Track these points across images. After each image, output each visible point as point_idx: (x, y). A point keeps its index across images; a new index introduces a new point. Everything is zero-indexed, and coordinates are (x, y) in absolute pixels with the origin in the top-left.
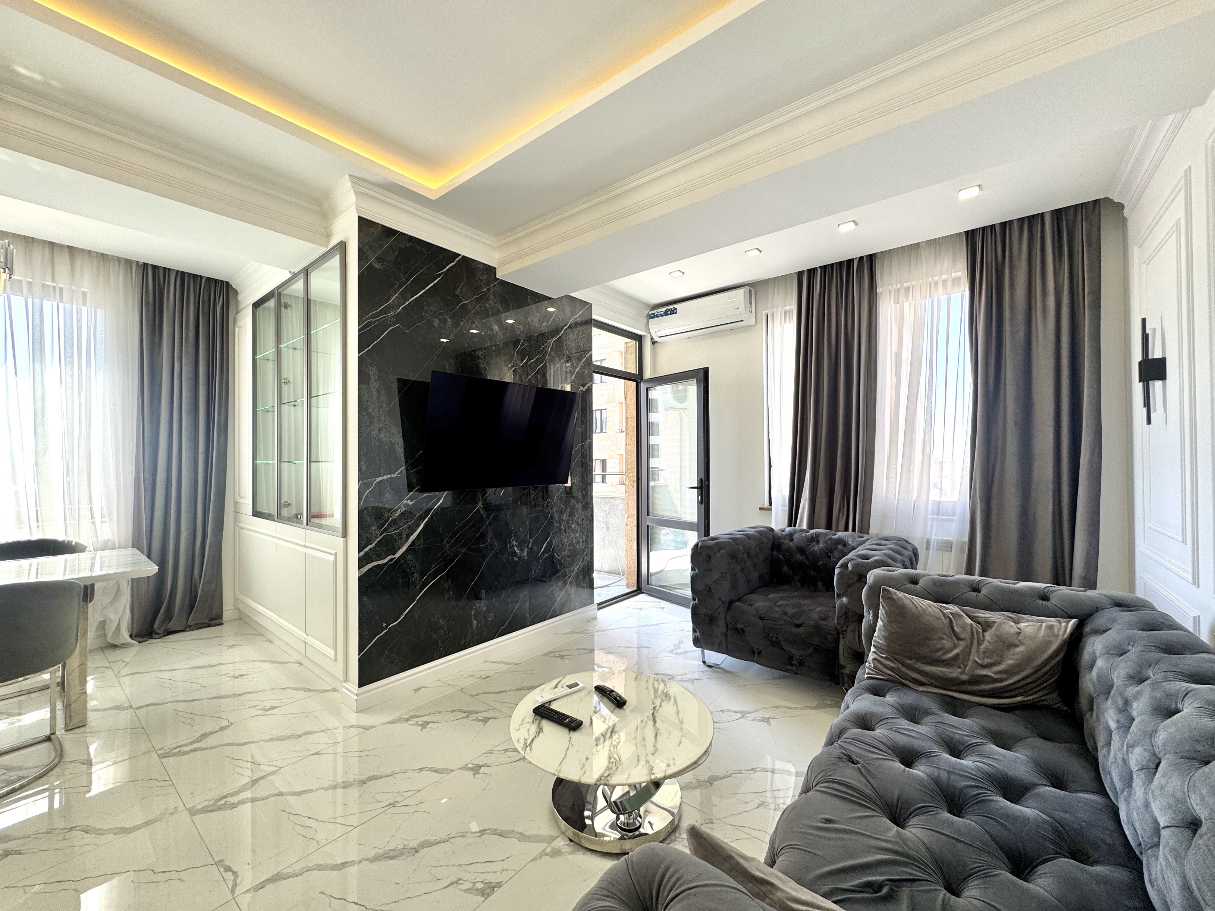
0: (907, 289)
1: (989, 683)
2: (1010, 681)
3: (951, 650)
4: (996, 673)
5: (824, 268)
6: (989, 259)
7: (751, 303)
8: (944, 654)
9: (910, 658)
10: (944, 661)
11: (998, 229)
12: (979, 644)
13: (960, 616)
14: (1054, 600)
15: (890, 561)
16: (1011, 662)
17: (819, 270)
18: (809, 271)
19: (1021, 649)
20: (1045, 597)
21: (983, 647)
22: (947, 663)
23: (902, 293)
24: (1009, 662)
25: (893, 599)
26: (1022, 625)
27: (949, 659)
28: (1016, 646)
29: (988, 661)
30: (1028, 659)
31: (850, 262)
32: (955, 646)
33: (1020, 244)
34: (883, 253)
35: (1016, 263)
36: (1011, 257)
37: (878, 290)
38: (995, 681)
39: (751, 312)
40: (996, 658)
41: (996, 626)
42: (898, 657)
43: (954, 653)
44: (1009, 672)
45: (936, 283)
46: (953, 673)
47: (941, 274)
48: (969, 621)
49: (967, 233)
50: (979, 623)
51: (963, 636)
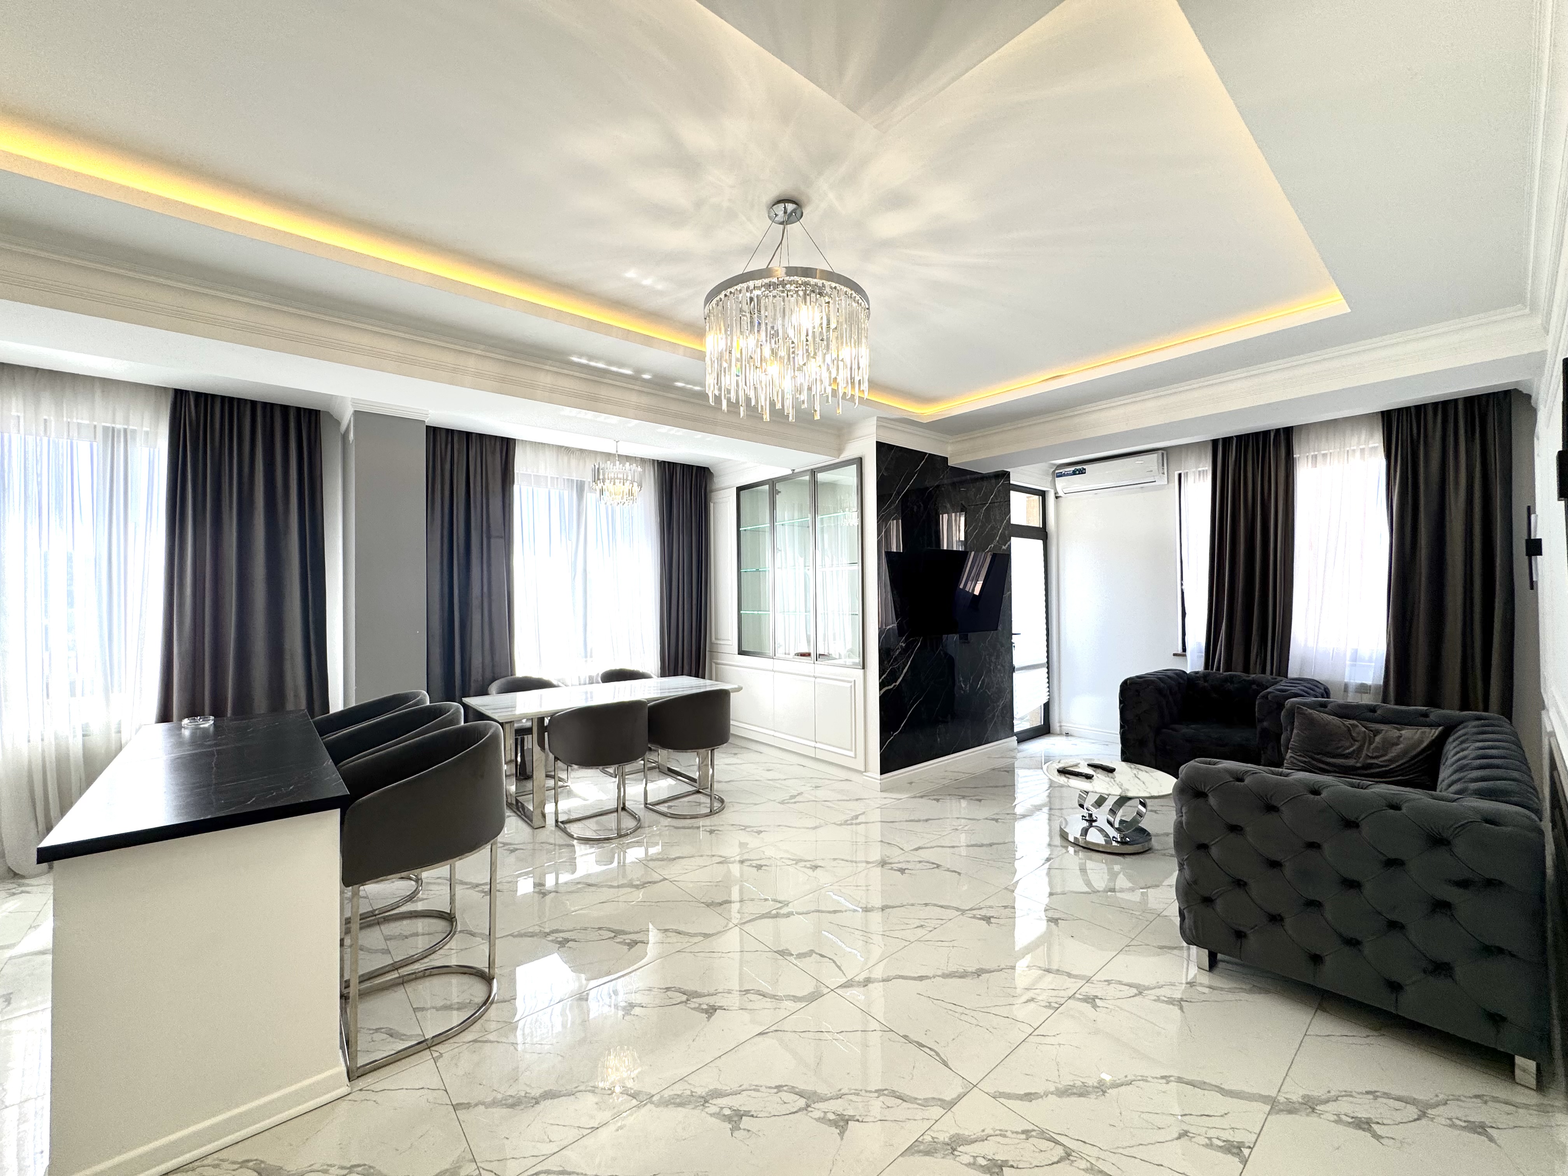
0: (1324, 455)
1: (1375, 768)
2: (1391, 767)
3: (1348, 748)
4: (1381, 762)
5: (1239, 438)
6: (1405, 438)
7: (1163, 465)
8: (1344, 750)
9: (1318, 754)
10: (1344, 755)
11: (1413, 410)
12: (1370, 744)
13: (1357, 726)
14: (1432, 717)
15: (1304, 694)
16: (1393, 755)
17: (1235, 438)
18: (1224, 439)
19: (1401, 746)
20: (1425, 715)
21: (1372, 747)
22: (1346, 757)
23: (1319, 458)
24: (1393, 753)
25: (1305, 714)
26: (1403, 732)
27: (1349, 754)
28: (1397, 744)
29: (1375, 754)
30: (1405, 752)
31: (1266, 433)
32: (1352, 745)
33: (1435, 422)
34: (1301, 427)
35: (1430, 440)
36: (1426, 436)
37: (1295, 456)
38: (1382, 766)
39: (1164, 473)
40: (1381, 752)
41: (1384, 732)
42: (1310, 754)
43: (1352, 749)
44: (1391, 761)
45: (1354, 451)
46: (1351, 762)
47: (1359, 444)
48: (1364, 729)
49: (1383, 413)
50: (1372, 731)
51: (1358, 739)
